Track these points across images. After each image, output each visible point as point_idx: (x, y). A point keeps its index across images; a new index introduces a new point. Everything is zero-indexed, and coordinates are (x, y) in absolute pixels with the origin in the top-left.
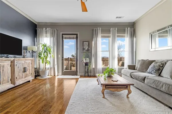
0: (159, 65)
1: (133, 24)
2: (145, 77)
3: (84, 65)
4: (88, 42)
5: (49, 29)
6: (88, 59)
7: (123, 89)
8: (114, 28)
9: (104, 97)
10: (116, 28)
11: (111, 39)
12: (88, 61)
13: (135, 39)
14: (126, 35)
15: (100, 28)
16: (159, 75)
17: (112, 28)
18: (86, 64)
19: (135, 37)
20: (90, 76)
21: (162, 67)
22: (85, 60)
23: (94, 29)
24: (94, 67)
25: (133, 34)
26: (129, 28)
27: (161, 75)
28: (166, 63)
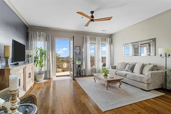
0: (132, 66)
1: (110, 35)
2: (127, 74)
3: (77, 67)
4: (80, 47)
5: (43, 33)
6: (80, 61)
7: (117, 83)
8: (99, 38)
9: (107, 89)
10: (100, 38)
11: (96, 46)
12: (80, 63)
13: (112, 46)
14: (107, 43)
15: (89, 37)
16: (132, 72)
17: (97, 37)
18: (79, 66)
19: (113, 45)
20: (83, 76)
21: (133, 67)
22: (78, 62)
23: (85, 37)
24: (84, 68)
25: (111, 42)
26: (108, 38)
27: (133, 72)
28: (135, 65)
